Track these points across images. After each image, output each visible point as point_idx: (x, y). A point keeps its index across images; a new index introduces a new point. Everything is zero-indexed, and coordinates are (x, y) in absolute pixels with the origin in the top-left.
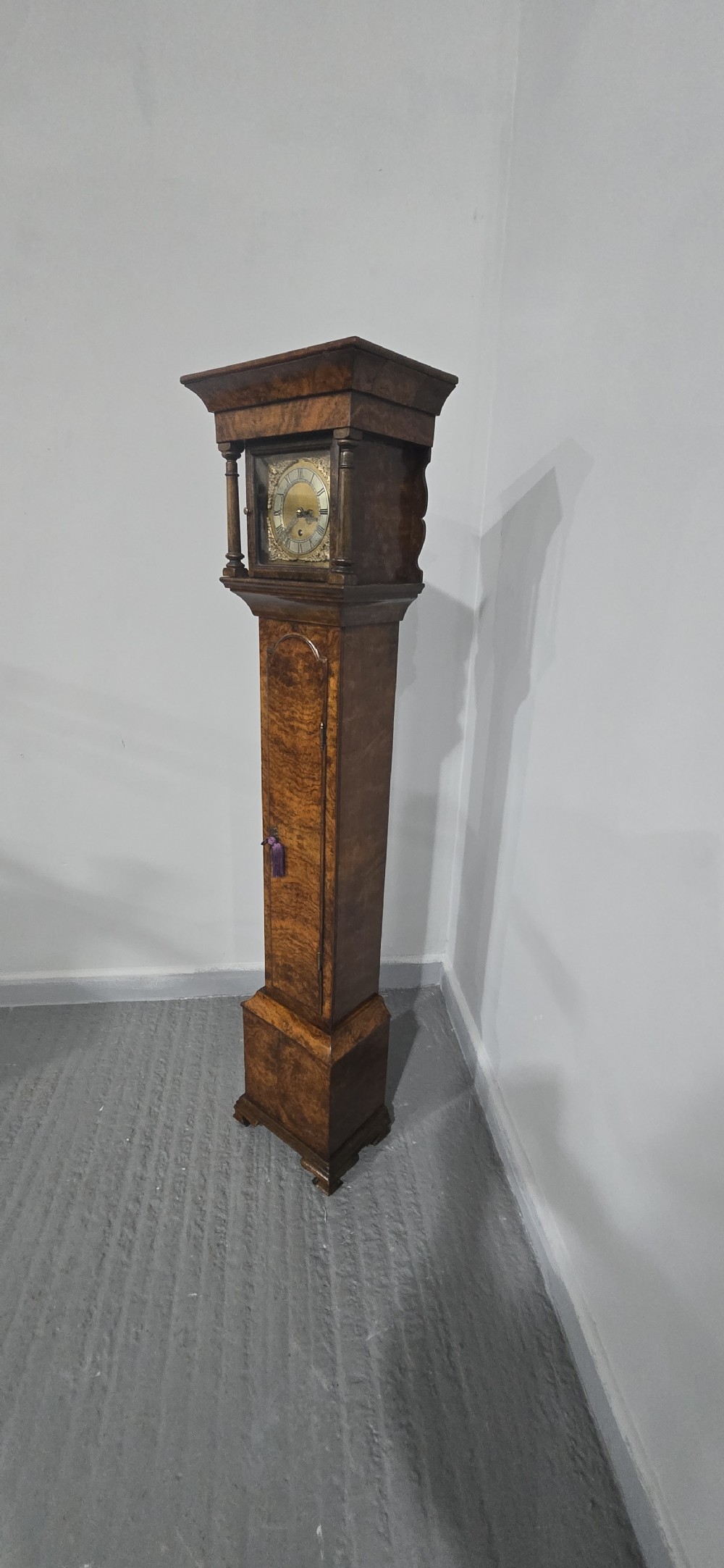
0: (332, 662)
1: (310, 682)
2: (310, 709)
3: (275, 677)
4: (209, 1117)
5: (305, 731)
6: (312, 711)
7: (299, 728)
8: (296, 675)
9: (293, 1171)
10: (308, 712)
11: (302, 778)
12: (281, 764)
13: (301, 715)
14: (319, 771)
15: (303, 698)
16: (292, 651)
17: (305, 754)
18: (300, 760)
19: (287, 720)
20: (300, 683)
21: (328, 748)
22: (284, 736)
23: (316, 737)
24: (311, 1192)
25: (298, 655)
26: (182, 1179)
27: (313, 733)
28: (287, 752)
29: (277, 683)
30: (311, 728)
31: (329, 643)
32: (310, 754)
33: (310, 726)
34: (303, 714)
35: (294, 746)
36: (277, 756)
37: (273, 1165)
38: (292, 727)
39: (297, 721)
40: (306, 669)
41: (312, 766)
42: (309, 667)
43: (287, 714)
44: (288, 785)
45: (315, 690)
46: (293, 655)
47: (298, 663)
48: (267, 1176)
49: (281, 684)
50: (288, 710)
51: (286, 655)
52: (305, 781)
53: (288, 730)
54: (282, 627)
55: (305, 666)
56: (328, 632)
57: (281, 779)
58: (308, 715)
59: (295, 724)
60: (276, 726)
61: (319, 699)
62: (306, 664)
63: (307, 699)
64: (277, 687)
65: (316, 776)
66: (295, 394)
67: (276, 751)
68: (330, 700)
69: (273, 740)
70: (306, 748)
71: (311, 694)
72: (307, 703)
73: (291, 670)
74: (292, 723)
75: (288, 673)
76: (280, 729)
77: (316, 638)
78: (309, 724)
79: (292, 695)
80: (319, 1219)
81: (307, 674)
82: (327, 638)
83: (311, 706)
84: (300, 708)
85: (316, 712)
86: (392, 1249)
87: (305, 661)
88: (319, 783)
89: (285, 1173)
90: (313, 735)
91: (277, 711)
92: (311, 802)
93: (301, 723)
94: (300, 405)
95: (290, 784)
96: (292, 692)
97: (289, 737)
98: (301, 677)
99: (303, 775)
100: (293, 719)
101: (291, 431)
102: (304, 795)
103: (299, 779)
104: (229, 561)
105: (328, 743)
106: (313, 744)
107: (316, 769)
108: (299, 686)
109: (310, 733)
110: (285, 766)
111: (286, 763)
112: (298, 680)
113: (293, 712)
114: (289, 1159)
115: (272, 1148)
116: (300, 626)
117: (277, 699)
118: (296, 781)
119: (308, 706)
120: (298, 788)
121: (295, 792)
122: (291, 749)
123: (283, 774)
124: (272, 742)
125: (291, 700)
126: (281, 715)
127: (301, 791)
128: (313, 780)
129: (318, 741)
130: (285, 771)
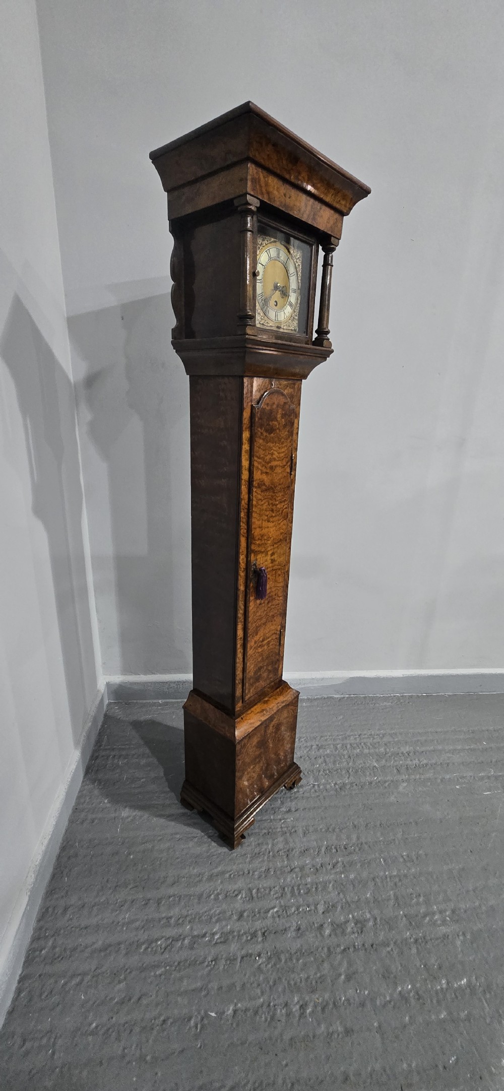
0: (297, 408)
1: (285, 426)
4: (230, 875)
5: (280, 466)
6: (285, 448)
7: (276, 466)
8: (276, 423)
9: (282, 803)
10: (283, 450)
11: (276, 506)
12: (263, 503)
13: (278, 455)
14: (288, 492)
15: (279, 440)
16: (274, 404)
17: (279, 484)
18: (276, 491)
19: (268, 463)
20: (278, 428)
21: (292, 473)
22: (265, 478)
23: (287, 467)
24: (298, 792)
25: (278, 406)
26: (296, 888)
28: (267, 489)
30: (285, 462)
31: (296, 394)
32: (283, 483)
34: (279, 453)
35: (272, 483)
36: (260, 497)
37: (279, 817)
38: (272, 468)
39: (275, 460)
40: (282, 416)
41: (283, 491)
42: (285, 414)
43: (268, 458)
44: (266, 517)
45: (288, 431)
46: (275, 407)
47: (278, 412)
48: (288, 820)
49: (265, 434)
50: (269, 454)
51: (268, 408)
52: (279, 506)
53: (268, 471)
55: (282, 413)
56: (294, 384)
58: (284, 452)
59: (274, 463)
60: (259, 471)
61: (290, 437)
63: (282, 440)
65: (286, 497)
68: (294, 435)
69: (257, 485)
70: (280, 480)
71: (285, 435)
72: (282, 443)
73: (272, 420)
74: (271, 464)
75: (270, 423)
76: (262, 473)
77: (289, 390)
78: (283, 459)
79: (273, 440)
80: (316, 787)
81: (283, 420)
82: (295, 389)
83: (285, 444)
84: (278, 449)
85: (288, 449)
86: (328, 751)
87: (283, 410)
88: (287, 501)
89: (284, 809)
91: (262, 458)
92: (282, 520)
93: (278, 461)
95: (267, 515)
96: (272, 438)
97: (269, 477)
98: (279, 424)
100: (270, 461)
102: (277, 518)
103: (274, 507)
105: (293, 468)
106: (285, 474)
107: (286, 492)
108: (278, 431)
110: (265, 503)
111: (266, 500)
112: (278, 426)
113: (272, 454)
114: (272, 806)
115: (264, 819)
117: (262, 447)
118: (272, 511)
119: (283, 445)
120: (274, 515)
121: (271, 520)
122: (270, 485)
123: (263, 510)
124: (256, 487)
125: (272, 445)
126: (264, 461)
127: (275, 516)
128: (284, 501)
129: (288, 470)
130: (264, 507)
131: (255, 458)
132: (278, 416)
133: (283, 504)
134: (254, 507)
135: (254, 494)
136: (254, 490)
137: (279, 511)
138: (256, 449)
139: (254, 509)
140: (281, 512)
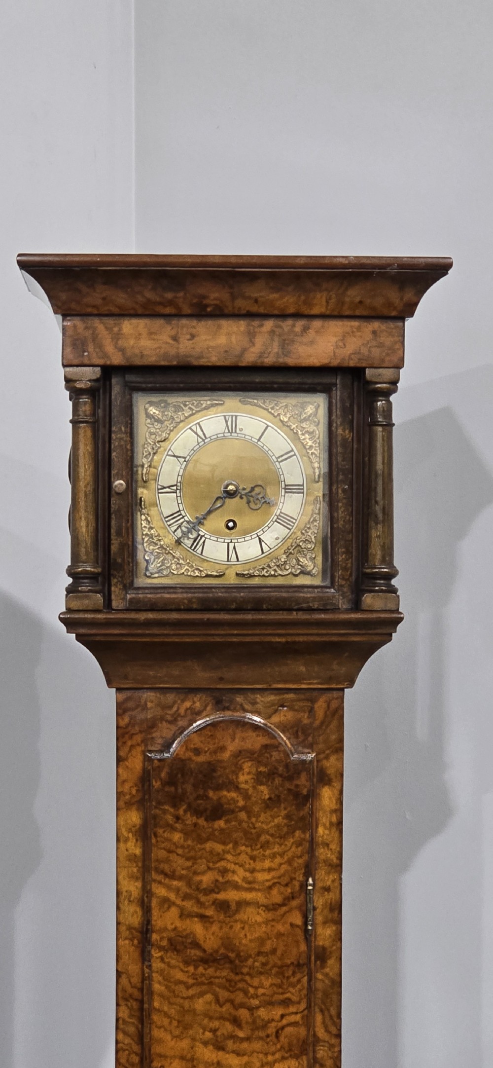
0: (327, 758)
1: (272, 803)
2: (273, 856)
3: (175, 806)
5: (258, 905)
7: (241, 904)
8: (233, 795)
10: (267, 864)
11: (251, 1009)
12: (191, 992)
13: (248, 874)
14: (299, 981)
15: (252, 838)
16: (223, 749)
17: (259, 953)
18: (245, 970)
19: (208, 891)
20: (243, 808)
21: (320, 930)
22: (197, 928)
23: (290, 911)
25: (239, 754)
27: (284, 905)
28: (208, 960)
29: (178, 818)
30: (276, 896)
31: (317, 723)
32: (274, 951)
33: (275, 891)
34: (253, 871)
35: (228, 943)
36: (180, 976)
38: (223, 906)
39: (237, 887)
40: (259, 779)
41: (281, 974)
42: (272, 774)
43: (207, 879)
44: (208, 1035)
45: (288, 817)
46: (226, 755)
47: (241, 769)
49: (190, 819)
50: (209, 868)
51: (201, 759)
52: (262, 1013)
53: (210, 912)
54: (188, 704)
55: (260, 772)
56: (313, 701)
57: (187, 1027)
58: (270, 870)
59: (232, 895)
60: (174, 911)
61: (298, 833)
62: (262, 769)
63: (263, 838)
64: (178, 826)
65: (293, 994)
66: (291, 310)
67: (174, 967)
68: (321, 830)
69: (165, 943)
70: (262, 941)
71: (278, 826)
72: (265, 845)
73: (218, 788)
74: (222, 896)
75: (211, 794)
76: (184, 915)
77: (285, 715)
78: (270, 888)
79: (224, 837)
82: (311, 711)
83: (276, 849)
84: (247, 860)
85: (290, 862)
87: (259, 763)
88: (303, 1006)
90: (284, 909)
91: (180, 878)
92: (277, 1056)
93: (250, 890)
94: (294, 326)
95: (214, 1031)
96: (222, 830)
97: (215, 928)
98: (247, 797)
99: (255, 1002)
100: (217, 887)
101: (269, 360)
102: (257, 1045)
103: (243, 1013)
104: (70, 580)
105: (319, 919)
106: (280, 927)
107: (293, 980)
108: (243, 815)
109: (274, 907)
110: (202, 994)
111: (204, 988)
112: (241, 803)
113: (224, 872)
116: (239, 699)
117: (180, 851)
118: (236, 1022)
119: (268, 852)
120: (241, 1034)
121: (230, 1044)
122: (222, 951)
123: (194, 1012)
124: (161, 948)
125: (219, 848)
126: (189, 884)
127: (248, 1039)
128: (286, 1003)
129: (298, 920)
130: (200, 1005)
131: (154, 875)
132: (242, 778)
133: (278, 1012)
134: (156, 997)
135: (157, 965)
136: (156, 953)
137: (265, 1026)
138: (158, 853)
139: (156, 1004)
140: (271, 1030)
